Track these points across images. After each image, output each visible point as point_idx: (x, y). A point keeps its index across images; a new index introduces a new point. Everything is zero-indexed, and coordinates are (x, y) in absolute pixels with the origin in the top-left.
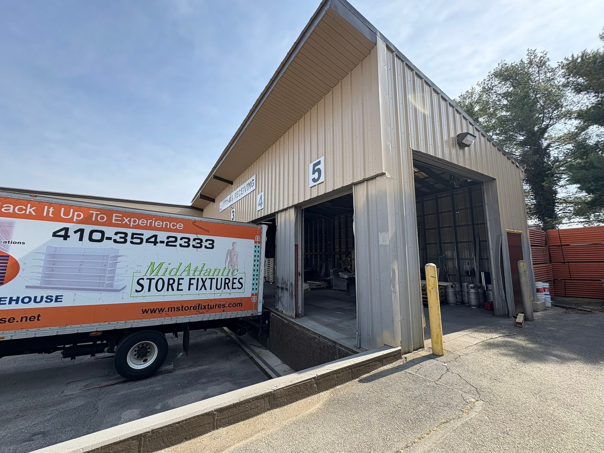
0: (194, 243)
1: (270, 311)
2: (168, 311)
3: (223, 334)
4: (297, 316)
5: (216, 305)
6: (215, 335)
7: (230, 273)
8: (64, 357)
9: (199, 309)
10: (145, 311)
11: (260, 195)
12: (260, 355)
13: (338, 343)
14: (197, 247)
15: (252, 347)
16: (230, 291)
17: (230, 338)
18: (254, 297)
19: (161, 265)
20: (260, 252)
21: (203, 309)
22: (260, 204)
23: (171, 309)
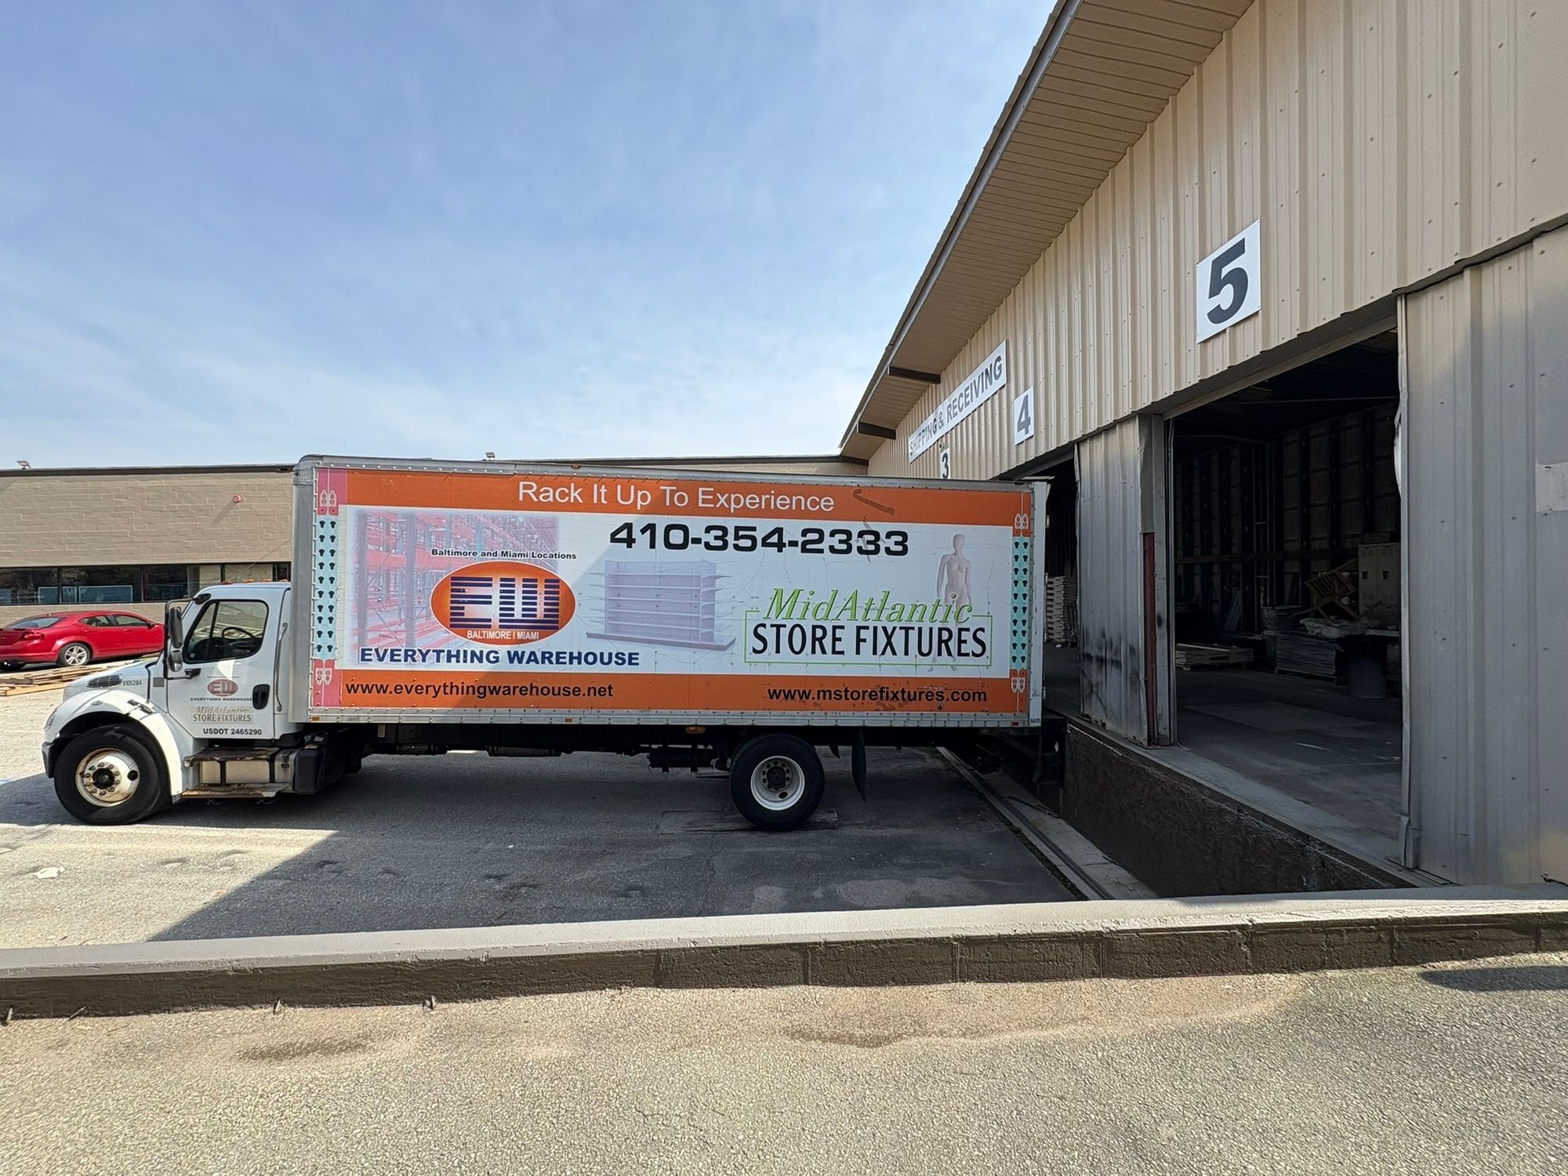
0: (861, 543)
1: (1066, 721)
2: (818, 698)
3: (939, 764)
4: (1153, 740)
5: (920, 693)
6: (920, 763)
7: (952, 615)
8: (653, 765)
9: (881, 699)
10: (774, 694)
11: (1022, 398)
12: (1040, 829)
13: (1315, 840)
14: (868, 553)
15: (1016, 804)
16: (954, 660)
17: (955, 775)
18: (1018, 679)
19: (796, 594)
20: (1031, 560)
21: (892, 699)
22: (1023, 426)
23: (823, 693)
